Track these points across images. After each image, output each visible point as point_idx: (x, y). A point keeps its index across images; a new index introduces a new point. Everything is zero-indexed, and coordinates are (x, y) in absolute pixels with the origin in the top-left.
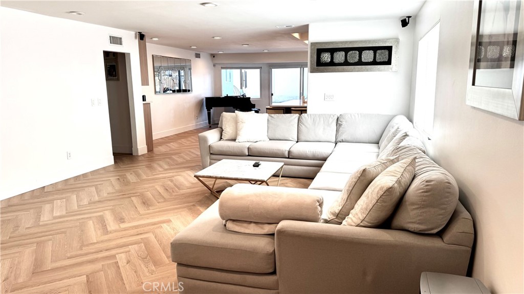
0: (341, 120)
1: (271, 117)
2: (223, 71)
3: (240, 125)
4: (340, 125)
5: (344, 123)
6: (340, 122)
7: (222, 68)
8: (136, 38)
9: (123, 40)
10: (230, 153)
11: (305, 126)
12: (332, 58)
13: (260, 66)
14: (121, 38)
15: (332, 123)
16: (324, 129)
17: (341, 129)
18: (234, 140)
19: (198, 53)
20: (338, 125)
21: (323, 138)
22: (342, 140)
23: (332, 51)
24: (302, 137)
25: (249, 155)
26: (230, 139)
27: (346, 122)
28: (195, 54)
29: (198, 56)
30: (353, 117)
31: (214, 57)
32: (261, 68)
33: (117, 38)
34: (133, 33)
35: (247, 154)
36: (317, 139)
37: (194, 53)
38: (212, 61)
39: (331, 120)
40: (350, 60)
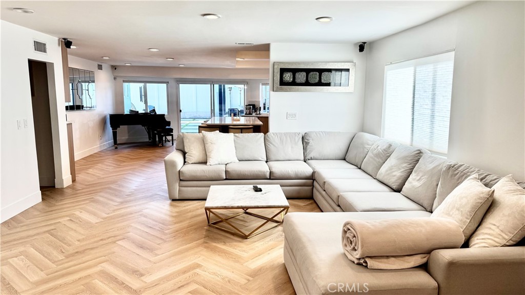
0: (308, 138)
1: (236, 136)
2: (125, 85)
3: (209, 147)
4: (307, 143)
5: (311, 141)
6: (306, 141)
7: (124, 81)
8: (59, 45)
9: (47, 47)
10: (204, 178)
11: (273, 145)
12: (294, 78)
13: (167, 81)
14: (45, 45)
15: (298, 141)
16: (292, 147)
17: (308, 147)
18: (205, 163)
19: (100, 64)
20: (304, 143)
21: (293, 157)
22: (311, 158)
23: (294, 71)
24: (272, 157)
25: (226, 179)
26: (198, 162)
27: (312, 140)
28: (97, 66)
29: (100, 67)
30: (318, 135)
31: (115, 69)
32: (168, 82)
33: (41, 43)
34: (57, 39)
35: (225, 178)
36: (287, 158)
37: (96, 64)
38: (113, 73)
39: (297, 139)
40: (312, 81)
